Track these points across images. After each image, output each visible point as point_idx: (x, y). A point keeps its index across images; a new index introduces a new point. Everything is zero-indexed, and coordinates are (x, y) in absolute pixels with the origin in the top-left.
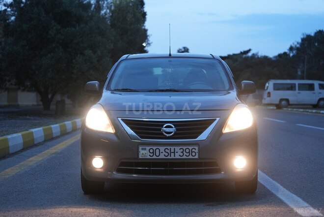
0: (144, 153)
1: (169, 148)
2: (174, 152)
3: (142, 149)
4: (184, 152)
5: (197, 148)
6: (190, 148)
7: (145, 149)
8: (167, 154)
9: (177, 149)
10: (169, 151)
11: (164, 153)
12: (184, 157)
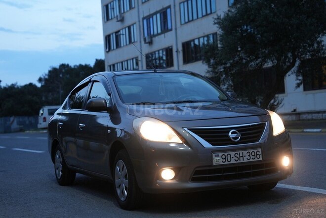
0: (217, 160)
1: (238, 152)
2: (243, 156)
3: (216, 156)
4: (251, 155)
5: (260, 150)
6: (255, 151)
7: (218, 156)
8: (237, 159)
9: (245, 152)
10: (238, 156)
11: (235, 158)
12: (251, 160)
